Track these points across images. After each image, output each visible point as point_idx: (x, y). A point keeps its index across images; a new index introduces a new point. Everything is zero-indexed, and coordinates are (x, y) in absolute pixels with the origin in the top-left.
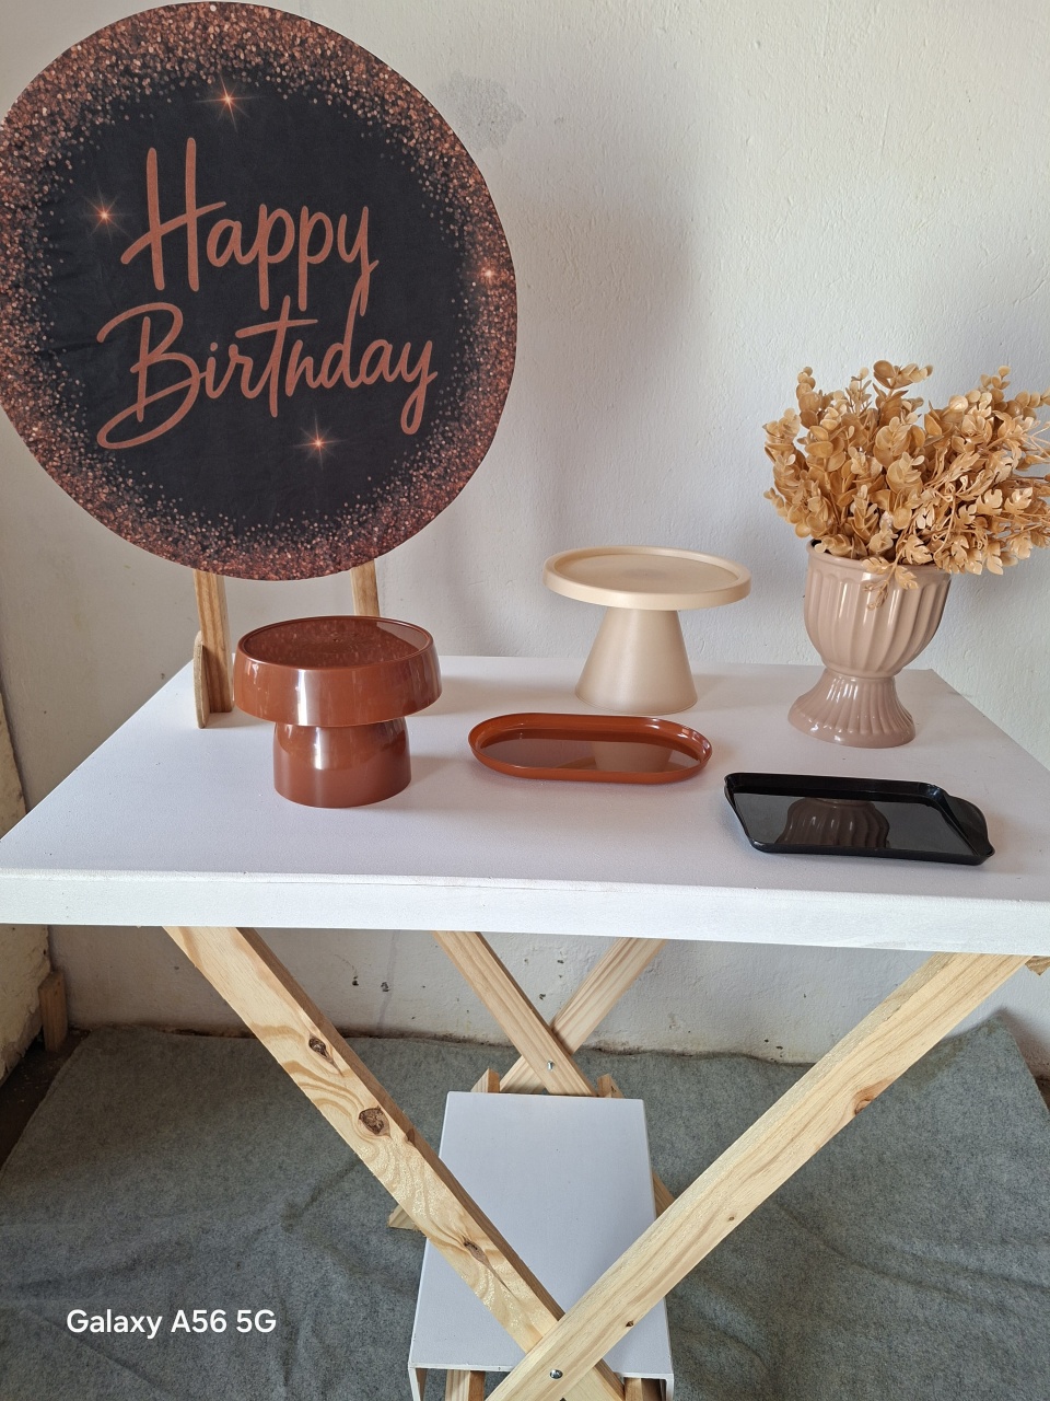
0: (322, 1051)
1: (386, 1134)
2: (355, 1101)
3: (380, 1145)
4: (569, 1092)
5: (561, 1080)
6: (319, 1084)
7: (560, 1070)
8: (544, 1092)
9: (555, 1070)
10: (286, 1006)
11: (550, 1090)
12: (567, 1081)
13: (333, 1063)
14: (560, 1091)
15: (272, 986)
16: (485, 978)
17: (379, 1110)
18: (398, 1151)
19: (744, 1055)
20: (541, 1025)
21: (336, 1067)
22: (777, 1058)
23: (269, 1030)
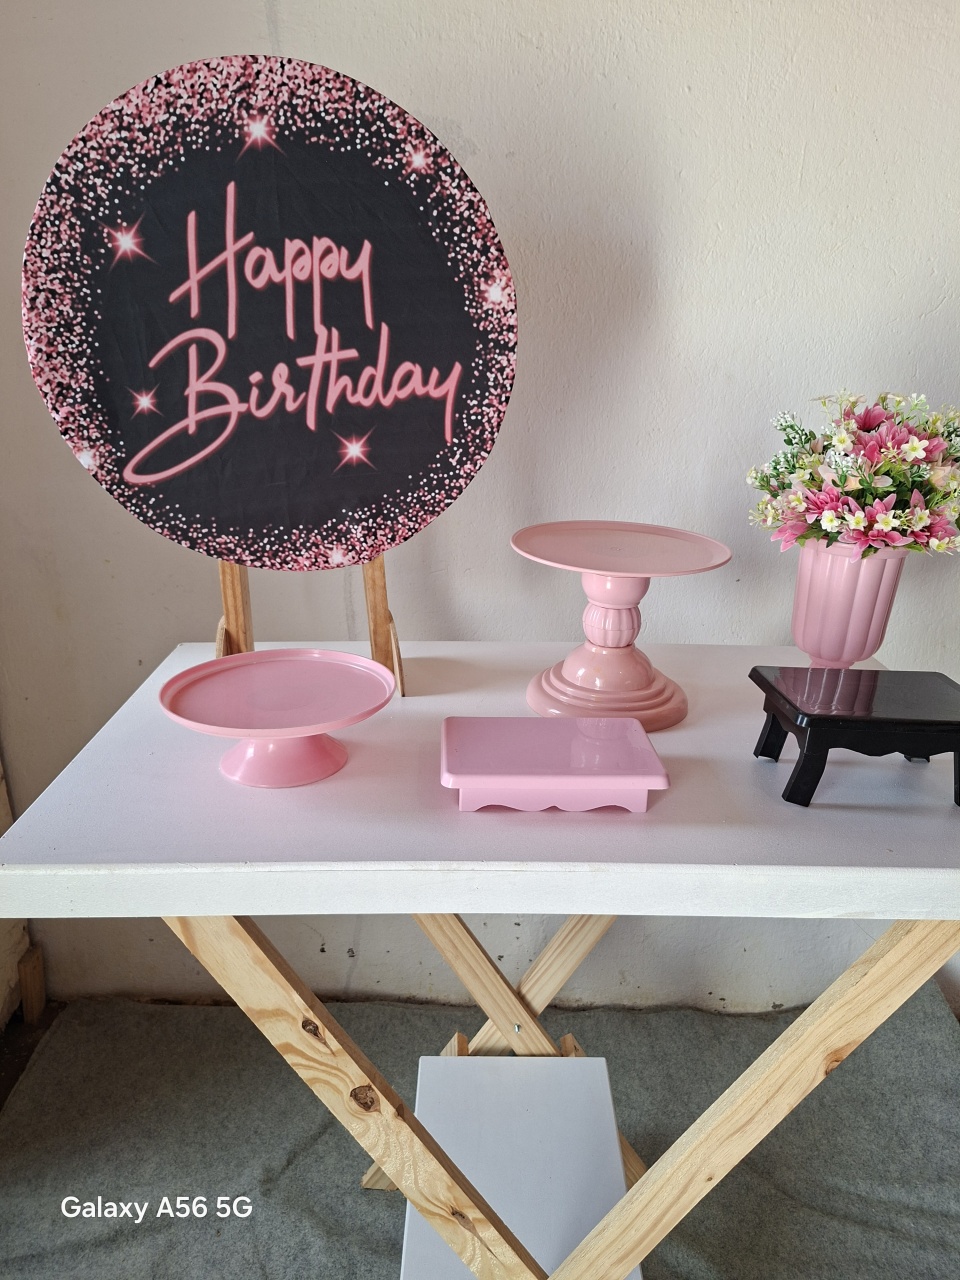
0: (315, 1032)
1: (376, 1110)
2: (348, 1080)
3: (371, 1121)
4: (534, 1052)
5: (528, 1041)
6: (312, 1064)
7: (526, 1032)
8: (513, 1054)
9: (522, 1033)
10: (280, 990)
11: (517, 1051)
12: (533, 1042)
13: (325, 1043)
14: (527, 1052)
15: (266, 971)
16: (456, 947)
17: (369, 1087)
18: (388, 1126)
19: (690, 1008)
20: (508, 990)
21: (328, 1046)
22: (721, 1009)
23: (263, 1013)
